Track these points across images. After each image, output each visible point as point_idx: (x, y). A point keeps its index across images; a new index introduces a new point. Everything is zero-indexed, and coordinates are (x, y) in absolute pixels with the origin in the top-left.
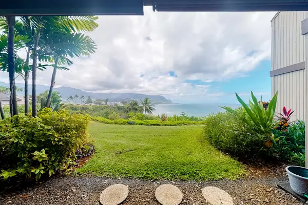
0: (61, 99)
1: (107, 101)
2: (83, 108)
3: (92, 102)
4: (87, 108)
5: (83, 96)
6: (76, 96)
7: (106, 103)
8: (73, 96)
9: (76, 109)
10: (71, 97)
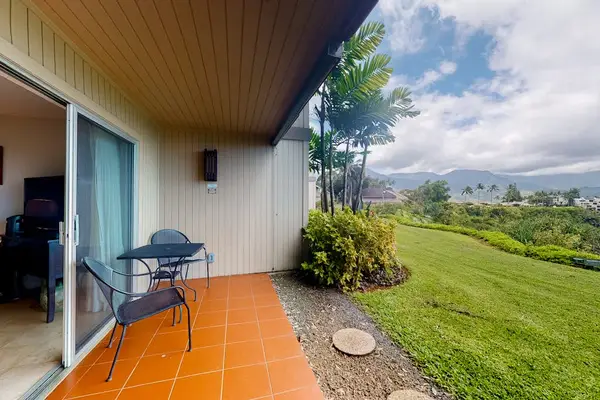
0: (449, 193)
1: (572, 195)
2: (495, 213)
3: (520, 199)
4: (504, 213)
5: (494, 187)
6: (480, 187)
7: (571, 202)
8: (473, 186)
9: (478, 214)
10: (469, 190)
